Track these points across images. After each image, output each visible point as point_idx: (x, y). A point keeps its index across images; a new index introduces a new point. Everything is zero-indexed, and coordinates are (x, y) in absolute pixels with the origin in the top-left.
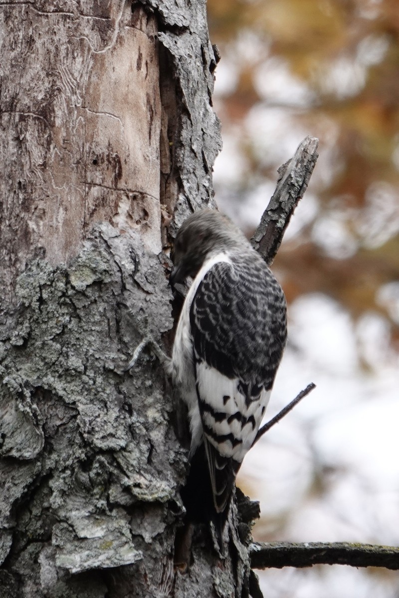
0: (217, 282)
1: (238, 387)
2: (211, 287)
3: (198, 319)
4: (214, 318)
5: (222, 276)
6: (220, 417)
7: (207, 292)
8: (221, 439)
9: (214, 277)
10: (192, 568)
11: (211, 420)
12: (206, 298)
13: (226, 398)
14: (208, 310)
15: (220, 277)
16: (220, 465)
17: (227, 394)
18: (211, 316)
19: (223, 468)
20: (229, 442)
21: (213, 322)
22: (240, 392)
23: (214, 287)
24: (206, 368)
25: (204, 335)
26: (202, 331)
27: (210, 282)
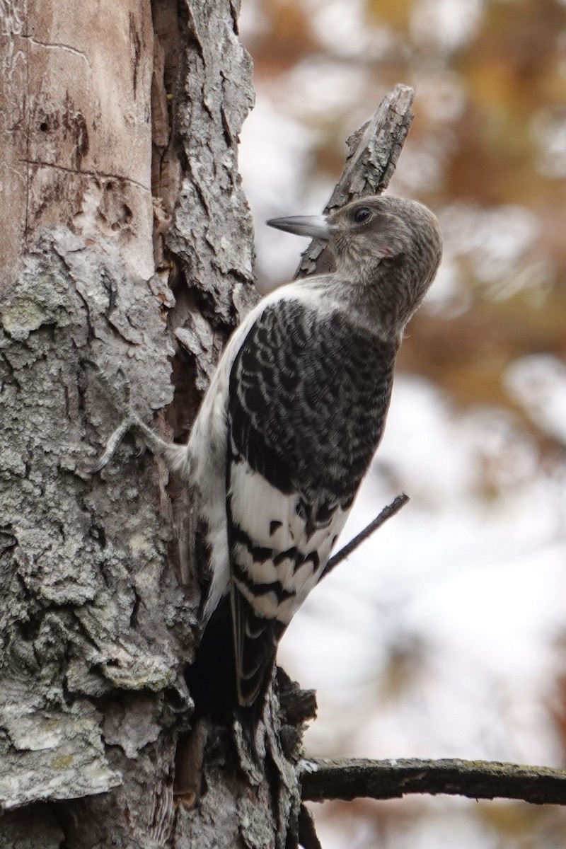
0: (280, 330)
1: (298, 508)
2: (269, 337)
3: (243, 388)
4: (268, 392)
5: (288, 322)
6: (261, 554)
7: (261, 346)
8: (260, 589)
9: (275, 320)
10: (204, 801)
11: (245, 558)
12: (258, 354)
13: (275, 525)
14: (260, 376)
15: (285, 323)
16: (252, 631)
17: (277, 518)
18: (264, 387)
19: (257, 635)
20: (272, 594)
21: (267, 397)
22: (301, 515)
23: (274, 338)
24: (247, 472)
25: (249, 418)
26: (246, 409)
27: (269, 329)
